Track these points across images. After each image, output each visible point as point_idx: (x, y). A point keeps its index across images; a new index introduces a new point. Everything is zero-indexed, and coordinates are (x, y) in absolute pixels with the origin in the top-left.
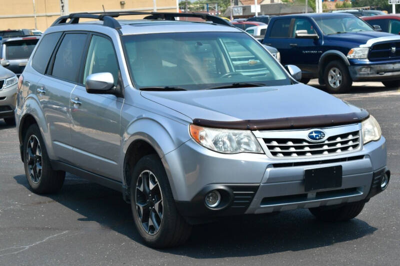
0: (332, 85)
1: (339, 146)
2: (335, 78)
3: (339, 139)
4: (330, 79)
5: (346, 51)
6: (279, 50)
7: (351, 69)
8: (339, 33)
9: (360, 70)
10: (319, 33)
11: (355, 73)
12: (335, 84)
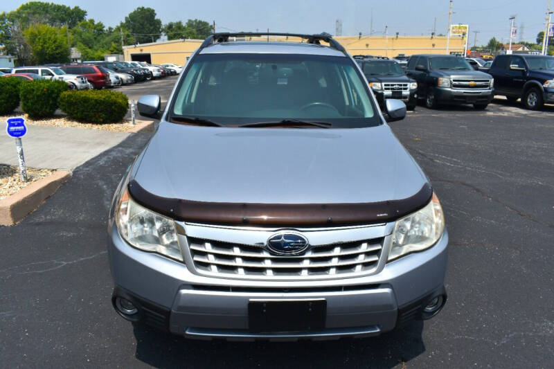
0: (529, 104)
1: (335, 262)
2: (532, 100)
3: (337, 251)
4: (529, 100)
5: (543, 82)
6: (494, 77)
7: (544, 95)
8: (541, 69)
9: (551, 96)
10: (527, 68)
11: (547, 98)
12: (531, 103)
